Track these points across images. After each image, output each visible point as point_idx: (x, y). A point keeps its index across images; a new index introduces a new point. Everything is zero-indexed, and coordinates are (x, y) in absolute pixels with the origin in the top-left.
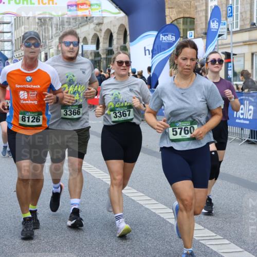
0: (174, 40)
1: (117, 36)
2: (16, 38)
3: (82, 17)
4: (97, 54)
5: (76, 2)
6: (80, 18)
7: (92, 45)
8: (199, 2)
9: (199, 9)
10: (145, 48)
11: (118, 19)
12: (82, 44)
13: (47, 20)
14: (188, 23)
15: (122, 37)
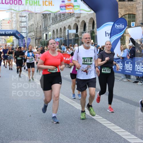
0: (124, 27)
1: (88, 25)
2: (29, 25)
3: (68, 14)
4: (76, 35)
5: (65, 4)
6: (67, 14)
7: (74, 30)
8: (138, 5)
9: (138, 9)
10: (106, 32)
11: (89, 15)
12: (68, 29)
13: (47, 15)
14: (131, 18)
15: (91, 25)
